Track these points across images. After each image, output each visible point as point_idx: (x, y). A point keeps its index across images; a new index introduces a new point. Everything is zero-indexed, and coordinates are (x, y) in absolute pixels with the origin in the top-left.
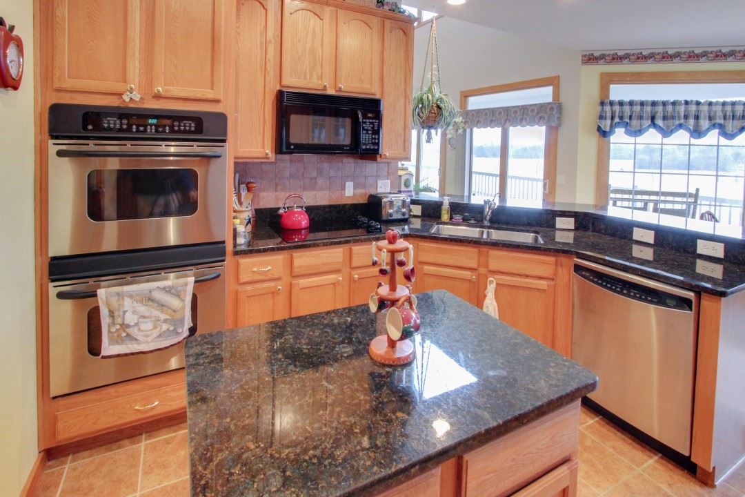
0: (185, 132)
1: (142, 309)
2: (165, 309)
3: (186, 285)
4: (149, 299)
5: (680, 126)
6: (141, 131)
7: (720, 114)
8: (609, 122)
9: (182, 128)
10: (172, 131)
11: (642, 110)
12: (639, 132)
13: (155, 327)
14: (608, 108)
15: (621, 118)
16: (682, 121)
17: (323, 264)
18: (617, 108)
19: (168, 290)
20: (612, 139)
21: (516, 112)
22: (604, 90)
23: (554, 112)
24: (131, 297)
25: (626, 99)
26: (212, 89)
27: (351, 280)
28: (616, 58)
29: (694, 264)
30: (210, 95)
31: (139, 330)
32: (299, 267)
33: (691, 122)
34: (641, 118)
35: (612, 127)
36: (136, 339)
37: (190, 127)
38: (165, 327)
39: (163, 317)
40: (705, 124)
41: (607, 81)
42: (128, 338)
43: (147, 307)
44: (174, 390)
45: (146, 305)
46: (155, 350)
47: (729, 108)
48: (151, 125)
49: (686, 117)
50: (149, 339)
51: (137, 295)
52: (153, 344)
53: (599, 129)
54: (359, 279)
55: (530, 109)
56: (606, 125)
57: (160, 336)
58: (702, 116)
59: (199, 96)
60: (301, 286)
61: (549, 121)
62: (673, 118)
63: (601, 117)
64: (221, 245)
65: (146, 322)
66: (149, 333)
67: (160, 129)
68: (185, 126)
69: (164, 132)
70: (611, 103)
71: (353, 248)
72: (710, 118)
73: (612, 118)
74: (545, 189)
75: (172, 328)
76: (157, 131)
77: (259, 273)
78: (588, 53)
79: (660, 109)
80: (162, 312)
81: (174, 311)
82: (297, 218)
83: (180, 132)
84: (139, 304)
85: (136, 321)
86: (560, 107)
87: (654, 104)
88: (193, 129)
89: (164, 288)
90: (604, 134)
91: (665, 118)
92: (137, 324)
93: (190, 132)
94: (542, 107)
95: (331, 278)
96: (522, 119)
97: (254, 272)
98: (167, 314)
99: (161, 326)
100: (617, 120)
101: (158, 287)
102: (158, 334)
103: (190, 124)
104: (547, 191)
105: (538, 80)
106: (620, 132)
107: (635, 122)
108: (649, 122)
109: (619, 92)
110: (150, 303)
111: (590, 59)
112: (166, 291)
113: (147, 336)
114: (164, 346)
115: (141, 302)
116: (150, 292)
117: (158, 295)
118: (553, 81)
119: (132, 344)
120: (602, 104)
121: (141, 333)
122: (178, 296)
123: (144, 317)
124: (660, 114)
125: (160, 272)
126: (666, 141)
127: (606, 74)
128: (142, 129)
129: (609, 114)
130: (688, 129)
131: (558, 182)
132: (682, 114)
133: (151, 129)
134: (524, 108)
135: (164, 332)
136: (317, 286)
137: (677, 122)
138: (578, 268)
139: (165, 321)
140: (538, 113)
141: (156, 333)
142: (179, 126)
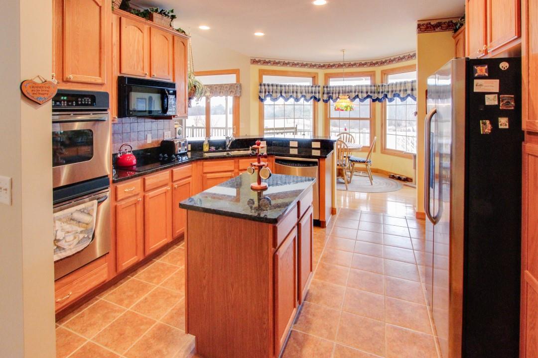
0: (85, 105)
1: (67, 227)
2: (80, 224)
3: (93, 205)
4: (71, 219)
5: (291, 96)
6: (58, 105)
7: (304, 91)
8: (264, 94)
9: (83, 102)
10: (77, 105)
11: (277, 88)
12: (276, 99)
13: (75, 238)
14: (263, 87)
15: (269, 92)
16: (292, 94)
17: (160, 181)
18: (267, 87)
19: (82, 211)
20: (265, 102)
21: (216, 88)
22: (261, 78)
23: (238, 89)
24: (60, 220)
25: (270, 83)
26: (100, 76)
27: (173, 189)
28: (266, 63)
29: (311, 152)
30: (99, 81)
31: (66, 241)
32: (149, 185)
33: (295, 94)
34: (276, 92)
35: (265, 97)
36: (64, 249)
37: (88, 101)
38: (81, 236)
39: (79, 229)
40: (299, 95)
41: (262, 73)
42: (58, 249)
43: (70, 225)
44: (81, 281)
45: (69, 224)
46: (76, 253)
47: (307, 88)
48: (64, 101)
49: (293, 92)
50: (72, 247)
51: (64, 217)
52: (74, 249)
53: (260, 97)
54: (178, 187)
55: (225, 87)
56: (263, 96)
57: (79, 243)
58: (298, 92)
59: (93, 81)
60: (150, 197)
61: (236, 93)
62: (288, 92)
63: (260, 92)
64: (107, 178)
65: (69, 236)
66: (72, 242)
67: (70, 103)
68: (85, 101)
69: (72, 105)
70: (264, 85)
71: (174, 170)
72: (301, 93)
73: (265, 92)
74: (234, 131)
75: (86, 236)
76: (68, 105)
77: (128, 192)
78: (253, 59)
79: (283, 88)
80: (79, 226)
81: (87, 224)
82: (128, 159)
83: (82, 105)
84: (65, 224)
85: (64, 236)
86: (240, 86)
87: (281, 86)
88: (90, 103)
89: (80, 210)
90: (261, 100)
91: (285, 93)
92: (64, 238)
93: (87, 105)
94: (232, 85)
95: (164, 189)
96: (220, 92)
97: (125, 192)
98: (82, 227)
99: (78, 236)
100: (267, 93)
101: (77, 210)
102: (77, 242)
103: (88, 100)
104: (235, 133)
105: (228, 70)
106: (268, 99)
107: (274, 94)
108: (280, 94)
109: (267, 79)
110: (72, 222)
111: (254, 62)
112: (82, 212)
113: (70, 245)
114: (81, 249)
115: (66, 222)
116: (72, 214)
117: (77, 216)
118: (236, 72)
119: (61, 253)
120: (261, 85)
121: (67, 244)
122: (89, 214)
123: (68, 232)
124: (283, 91)
125: (70, 201)
126: (286, 103)
127: (262, 70)
128: (58, 103)
129: (264, 90)
130: (294, 98)
131: (241, 127)
132: (292, 91)
133: (64, 103)
134: (221, 86)
135: (81, 240)
136: (157, 195)
137: (290, 94)
138: (277, 160)
139: (81, 232)
140: (230, 89)
141: (76, 241)
142: (81, 101)
